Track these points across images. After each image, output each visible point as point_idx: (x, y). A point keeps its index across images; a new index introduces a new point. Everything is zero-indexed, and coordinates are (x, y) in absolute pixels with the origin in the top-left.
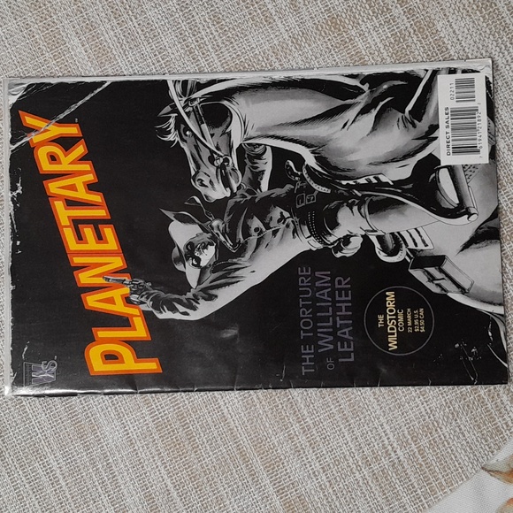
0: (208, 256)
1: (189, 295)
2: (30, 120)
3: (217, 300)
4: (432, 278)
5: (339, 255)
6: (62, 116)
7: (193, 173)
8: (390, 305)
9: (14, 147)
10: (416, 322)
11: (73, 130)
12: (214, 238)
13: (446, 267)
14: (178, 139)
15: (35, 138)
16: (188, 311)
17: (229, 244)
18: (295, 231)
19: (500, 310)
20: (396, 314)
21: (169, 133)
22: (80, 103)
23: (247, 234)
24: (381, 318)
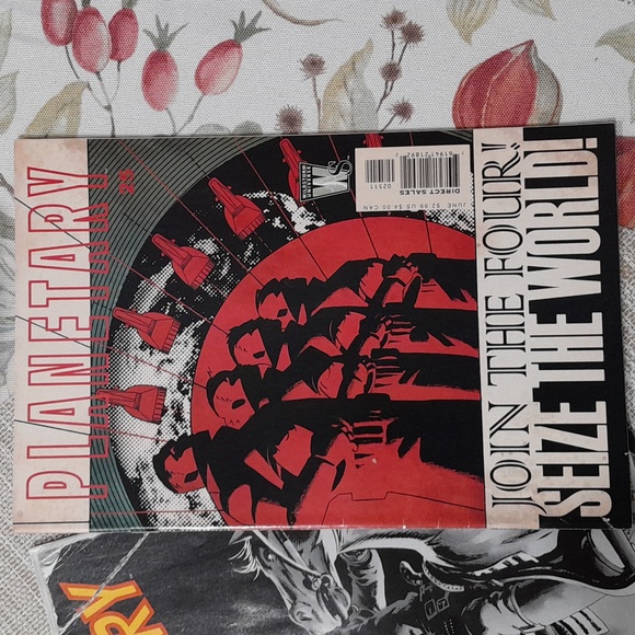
6: (112, 576)
7: (289, 606)
9: (64, 629)
14: (260, 567)
21: (247, 562)
22: (130, 553)
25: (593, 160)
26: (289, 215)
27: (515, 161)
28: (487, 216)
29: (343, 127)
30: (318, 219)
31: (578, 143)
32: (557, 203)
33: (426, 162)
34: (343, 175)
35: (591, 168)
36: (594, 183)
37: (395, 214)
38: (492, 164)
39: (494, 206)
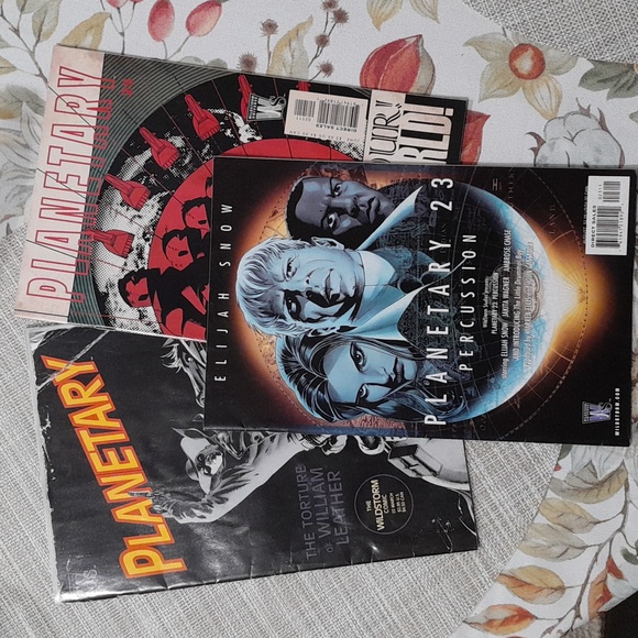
0: (216, 465)
1: (204, 500)
2: (51, 363)
3: (228, 503)
4: (408, 465)
5: (328, 453)
6: (78, 356)
7: (197, 394)
8: (376, 492)
9: (40, 388)
10: (398, 504)
11: (89, 367)
12: (221, 448)
13: (419, 454)
14: (181, 365)
15: (57, 378)
16: (204, 514)
17: (234, 453)
18: (289, 436)
19: (466, 487)
20: (381, 499)
21: (173, 360)
22: (94, 343)
23: (248, 443)
24: (368, 503)
25: (448, 123)
26: (238, 129)
27: (396, 116)
28: (372, 151)
29: (284, 74)
30: (257, 135)
31: (440, 110)
32: (420, 149)
33: (337, 107)
34: (279, 107)
35: (446, 129)
36: (446, 139)
37: (310, 139)
38: (381, 116)
39: (377, 145)
